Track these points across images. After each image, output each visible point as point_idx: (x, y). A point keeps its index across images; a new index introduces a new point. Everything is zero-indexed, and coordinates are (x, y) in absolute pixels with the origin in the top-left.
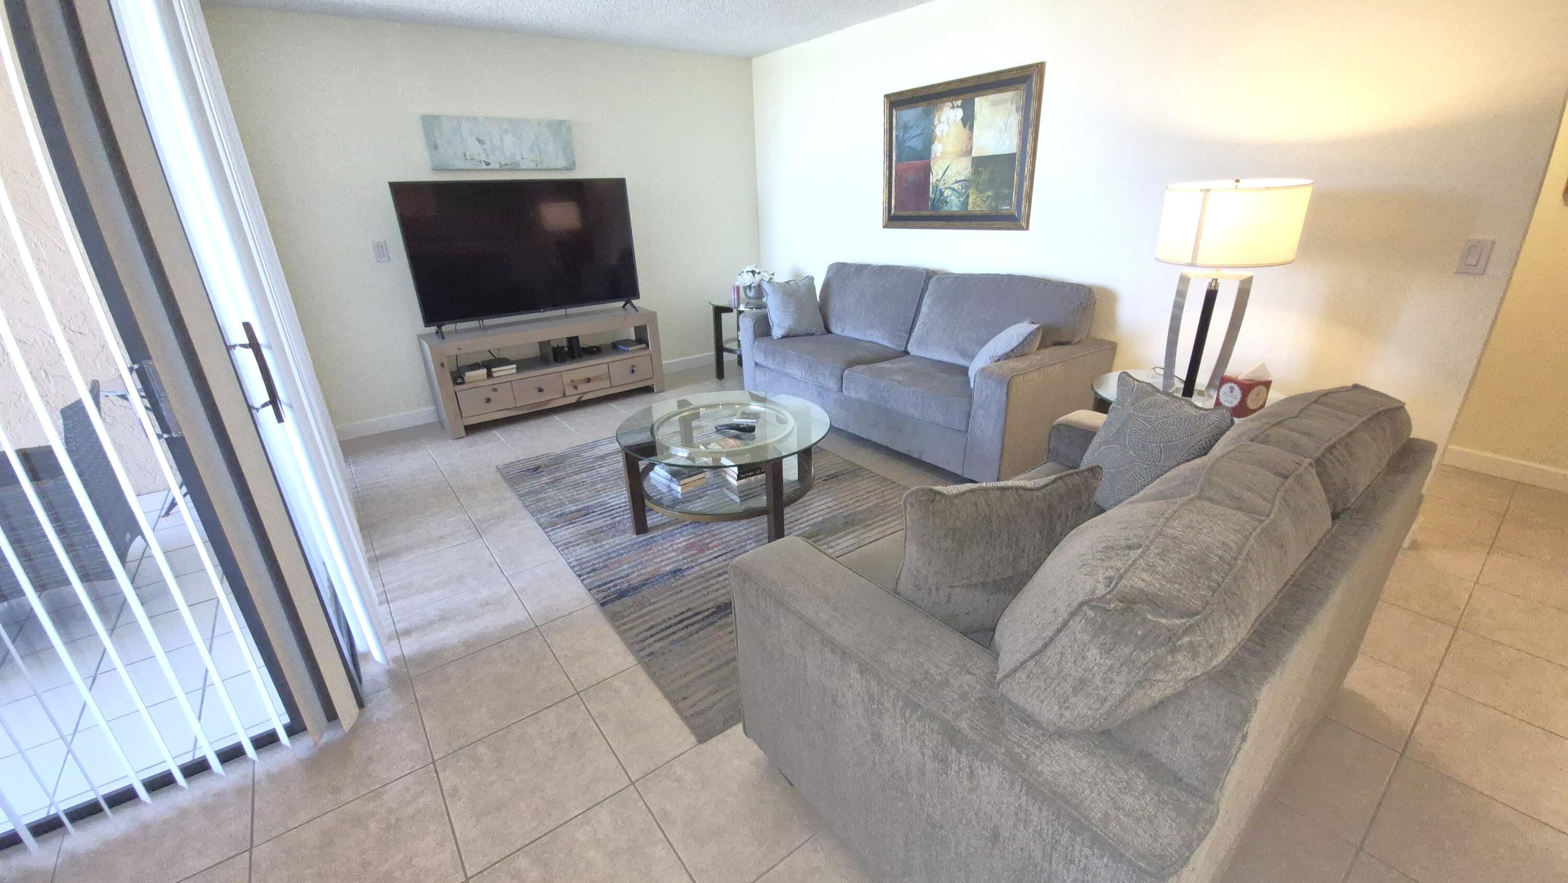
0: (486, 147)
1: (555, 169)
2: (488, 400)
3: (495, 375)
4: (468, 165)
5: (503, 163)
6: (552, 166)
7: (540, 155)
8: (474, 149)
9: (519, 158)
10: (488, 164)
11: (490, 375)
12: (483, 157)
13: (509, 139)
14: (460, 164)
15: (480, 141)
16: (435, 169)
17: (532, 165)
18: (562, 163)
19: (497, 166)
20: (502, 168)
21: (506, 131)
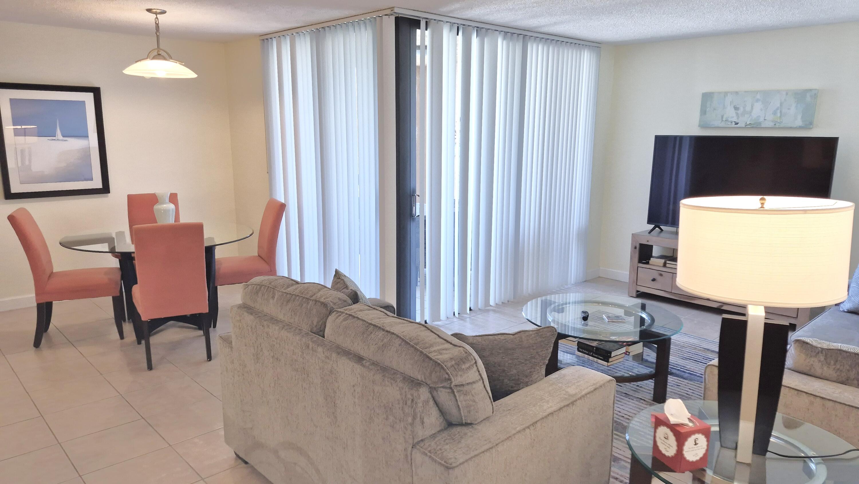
0: (739, 112)
1: (791, 128)
2: (654, 280)
3: (668, 265)
4: (722, 125)
5: (748, 123)
6: (789, 125)
7: (780, 117)
8: (731, 114)
9: (761, 119)
10: (737, 124)
11: (665, 265)
12: (735, 119)
13: (758, 106)
14: (718, 123)
15: (736, 108)
16: (703, 126)
17: (771, 124)
18: (799, 122)
19: (743, 126)
20: (747, 127)
21: (757, 100)
